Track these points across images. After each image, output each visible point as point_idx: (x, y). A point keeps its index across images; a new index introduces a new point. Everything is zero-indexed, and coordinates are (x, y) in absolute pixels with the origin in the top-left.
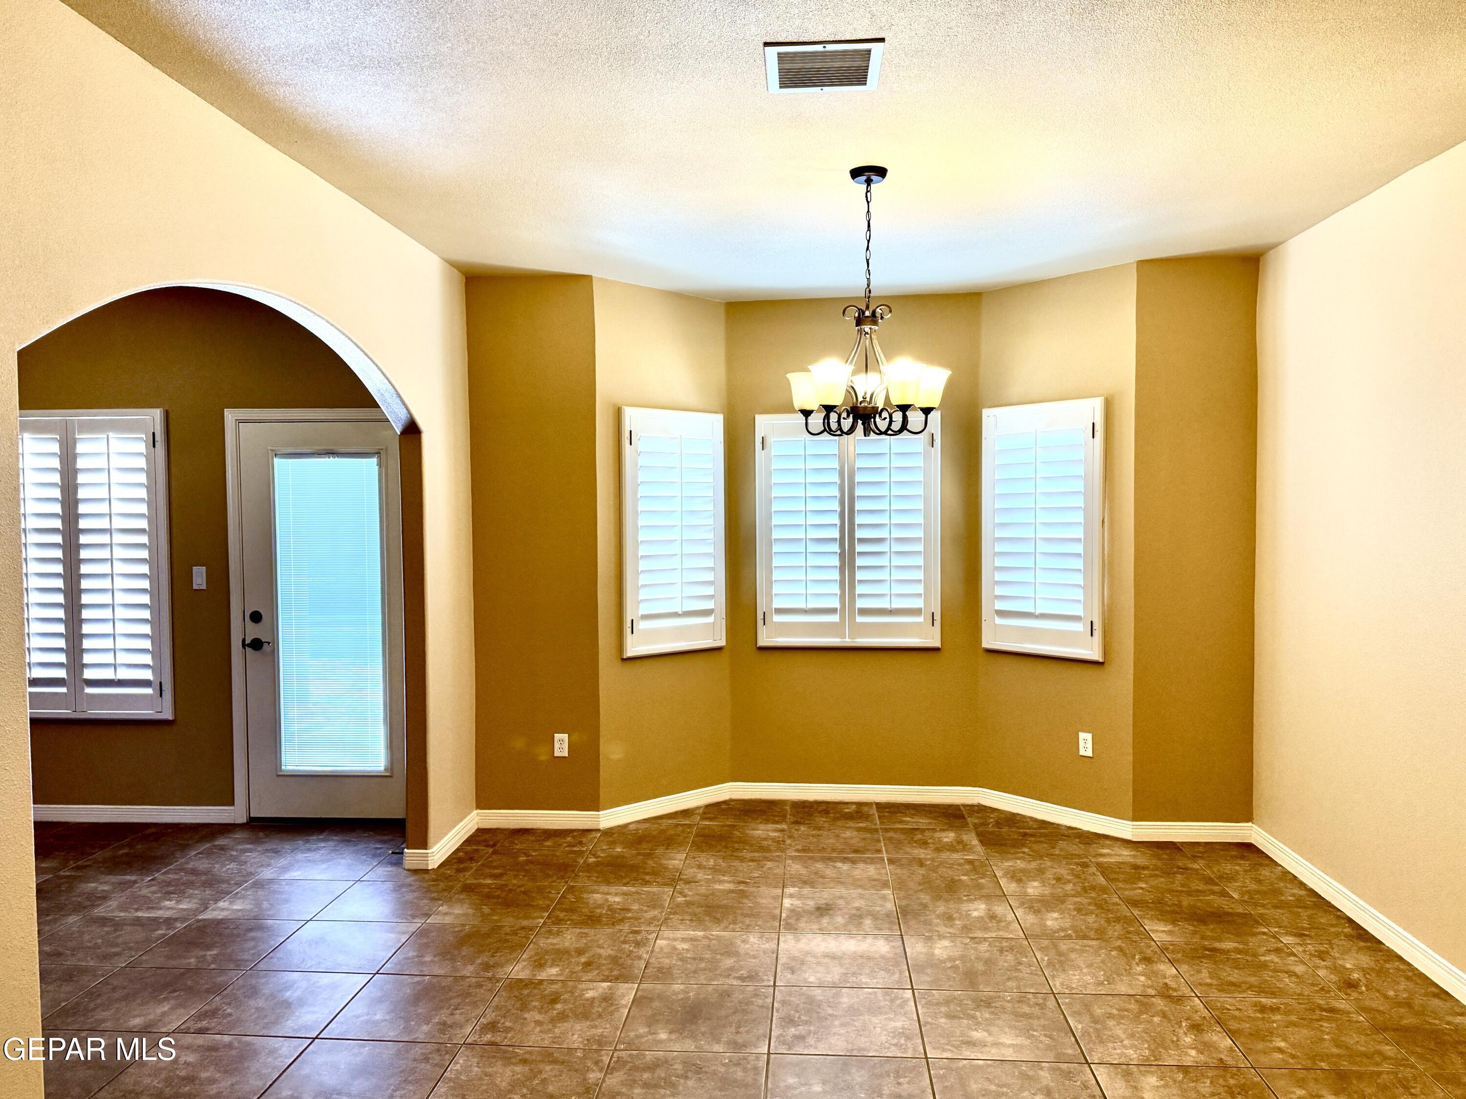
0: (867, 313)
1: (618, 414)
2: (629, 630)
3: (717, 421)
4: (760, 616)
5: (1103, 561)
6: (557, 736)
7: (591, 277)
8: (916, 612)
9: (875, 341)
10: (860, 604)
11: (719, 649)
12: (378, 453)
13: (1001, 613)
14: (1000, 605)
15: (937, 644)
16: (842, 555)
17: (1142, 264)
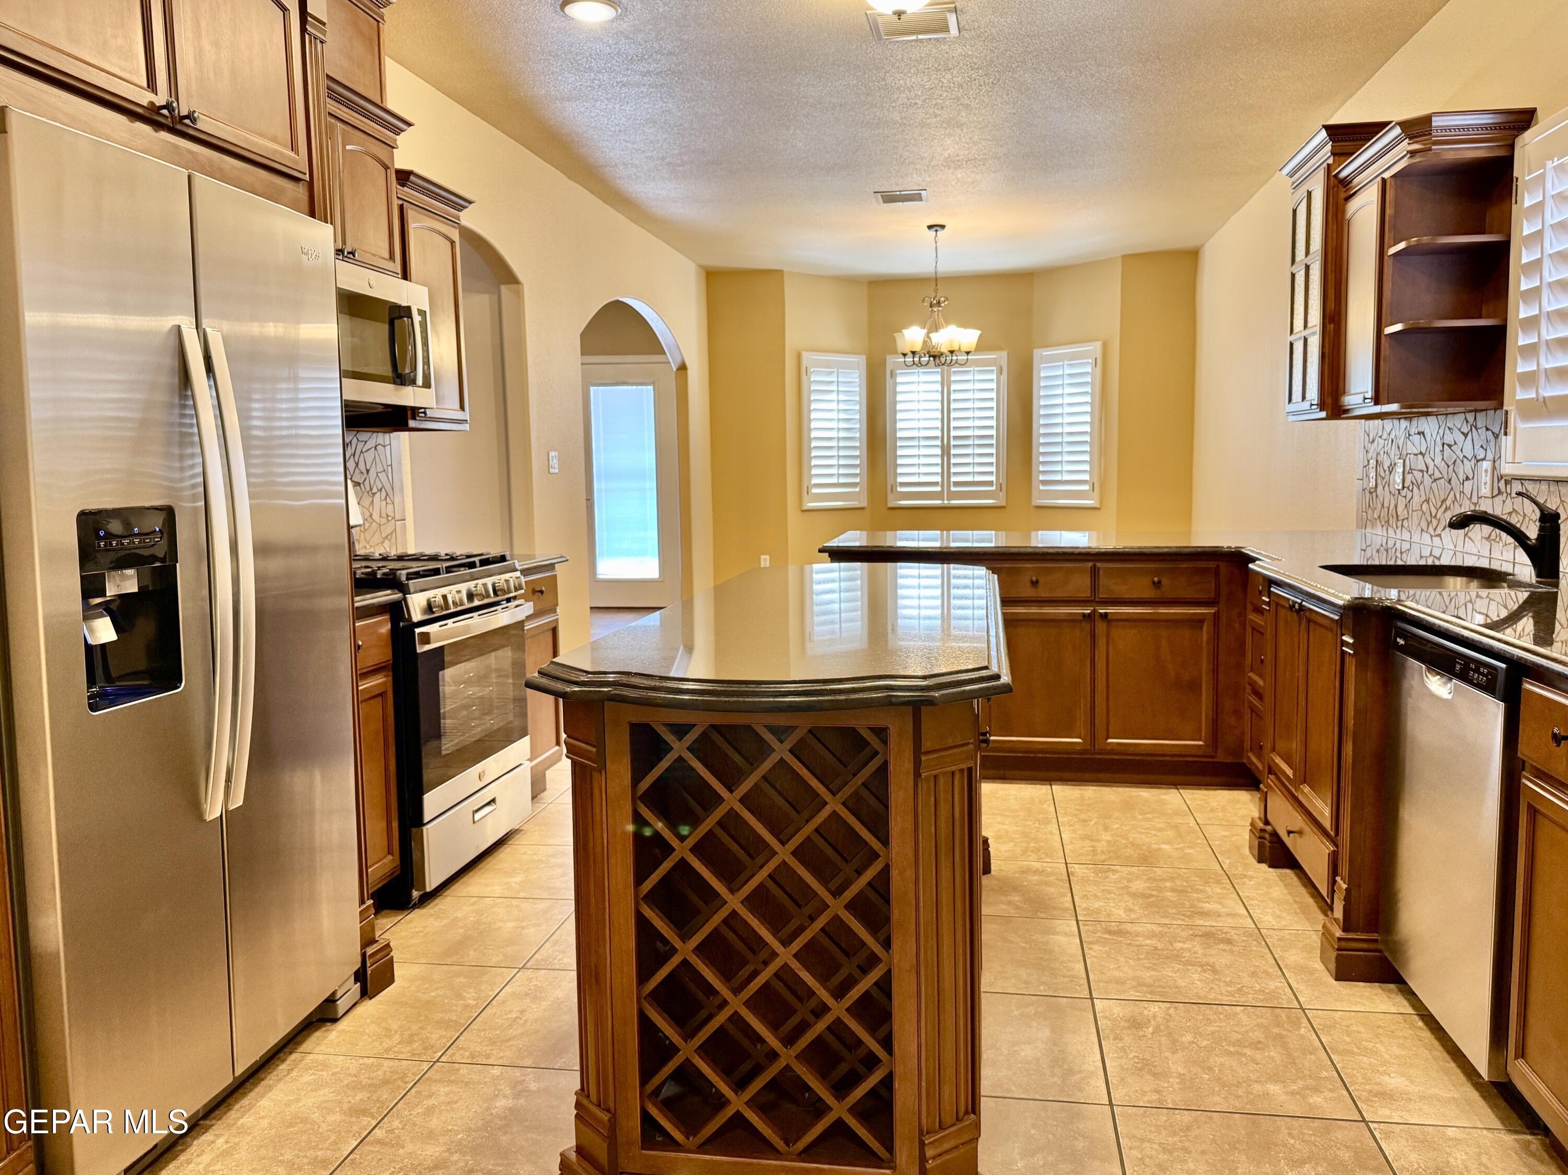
0: (935, 302)
1: (799, 357)
2: (806, 493)
3: (861, 360)
4: (889, 487)
5: (1101, 444)
6: (763, 557)
7: (782, 271)
8: (990, 483)
9: (940, 316)
10: (954, 479)
11: (863, 508)
12: (653, 383)
13: (1045, 483)
14: (1041, 478)
15: (1004, 504)
16: (942, 447)
17: (1126, 257)
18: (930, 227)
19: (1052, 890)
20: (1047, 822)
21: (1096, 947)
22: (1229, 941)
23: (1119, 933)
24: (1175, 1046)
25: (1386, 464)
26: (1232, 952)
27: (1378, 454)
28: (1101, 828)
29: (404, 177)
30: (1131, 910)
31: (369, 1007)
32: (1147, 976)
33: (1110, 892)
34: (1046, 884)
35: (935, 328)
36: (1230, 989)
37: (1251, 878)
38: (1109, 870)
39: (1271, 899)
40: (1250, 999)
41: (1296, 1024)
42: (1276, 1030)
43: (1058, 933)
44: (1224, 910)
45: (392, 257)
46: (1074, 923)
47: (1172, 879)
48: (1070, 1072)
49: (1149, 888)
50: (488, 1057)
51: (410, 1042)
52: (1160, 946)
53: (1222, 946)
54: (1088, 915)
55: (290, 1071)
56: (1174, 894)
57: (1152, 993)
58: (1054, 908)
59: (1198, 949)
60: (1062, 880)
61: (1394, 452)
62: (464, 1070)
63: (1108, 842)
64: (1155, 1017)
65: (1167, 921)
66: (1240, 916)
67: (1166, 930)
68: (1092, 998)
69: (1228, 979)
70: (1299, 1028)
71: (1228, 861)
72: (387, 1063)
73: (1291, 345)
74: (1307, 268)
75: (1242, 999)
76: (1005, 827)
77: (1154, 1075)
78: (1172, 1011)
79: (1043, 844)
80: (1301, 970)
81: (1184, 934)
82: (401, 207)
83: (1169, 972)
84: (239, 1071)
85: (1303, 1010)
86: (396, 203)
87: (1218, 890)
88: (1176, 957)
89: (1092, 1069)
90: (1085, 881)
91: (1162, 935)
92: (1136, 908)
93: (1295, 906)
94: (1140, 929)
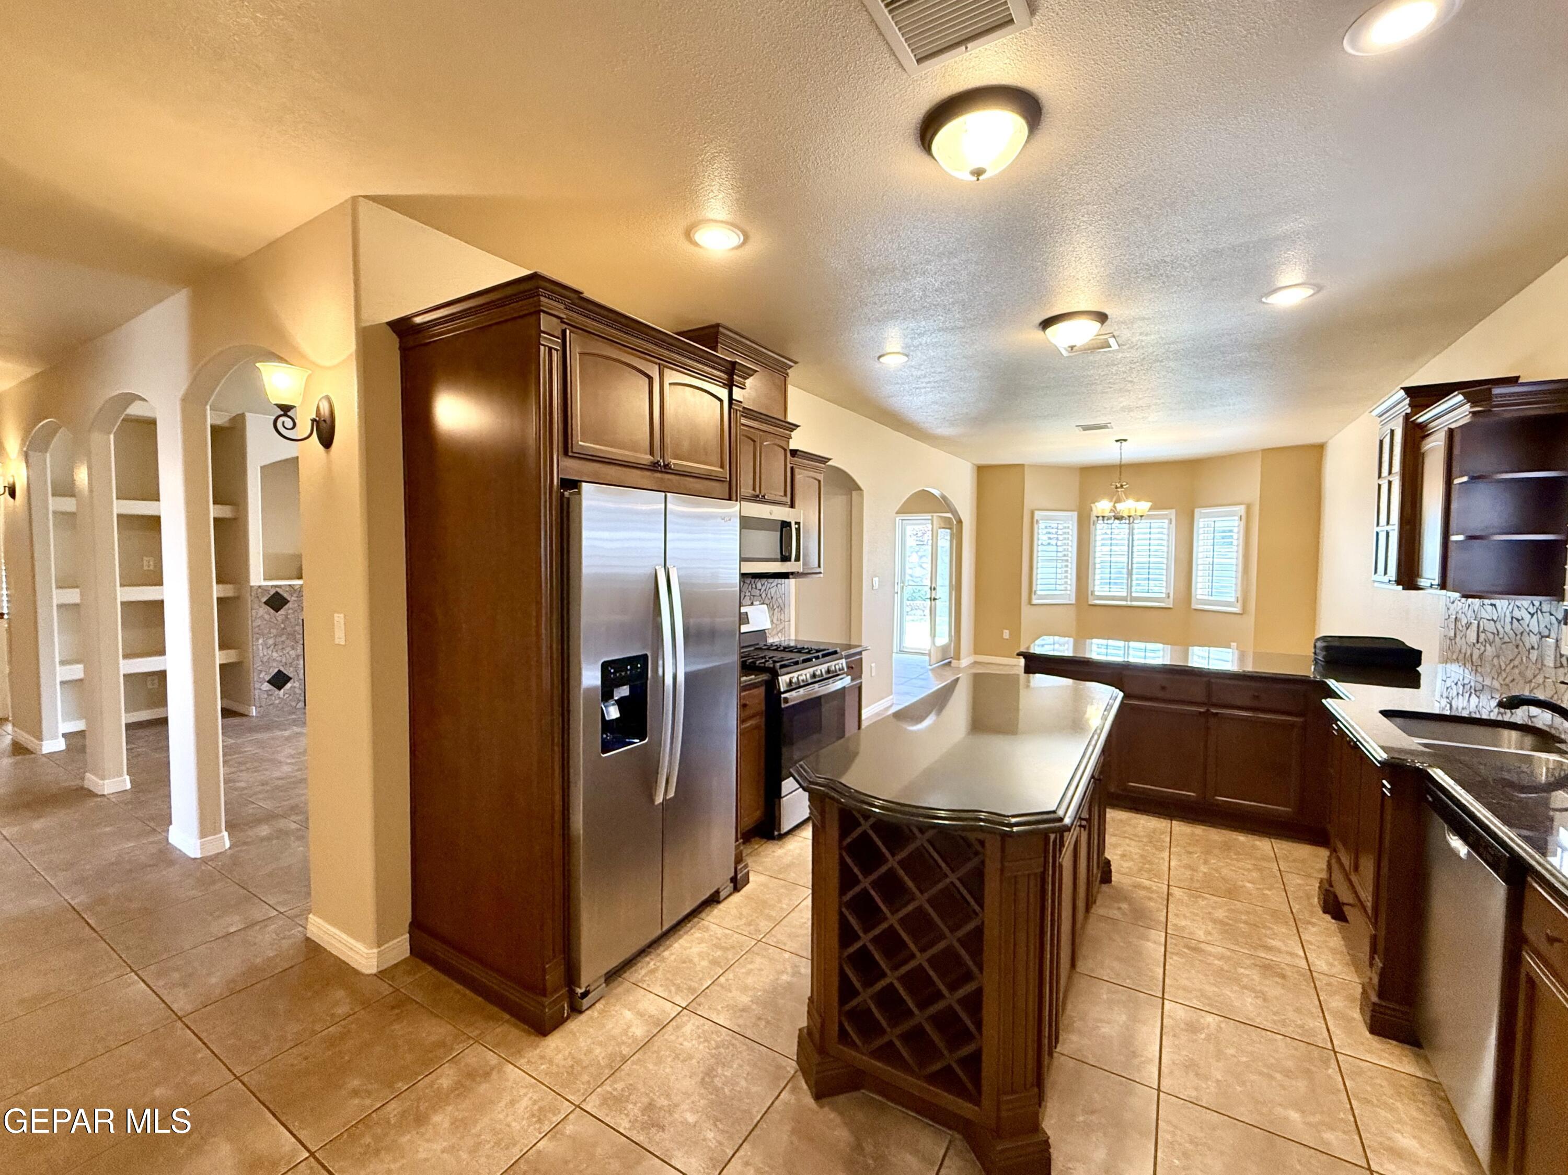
0: (1119, 485)
1: (1032, 513)
3: (1075, 516)
7: (1023, 465)
9: (1123, 493)
18: (1117, 441)
19: (1152, 904)
20: (1161, 849)
21: (1175, 958)
22: (1284, 977)
23: (1195, 949)
24: (1219, 1055)
25: (1464, 621)
26: (1283, 986)
27: (1457, 613)
28: (1201, 861)
29: (794, 453)
30: (1210, 933)
31: (737, 898)
32: (1210, 990)
33: (1197, 915)
34: (1150, 899)
35: (1119, 501)
36: (1275, 1018)
37: (1314, 925)
38: (1200, 896)
39: (1327, 946)
40: (1289, 1031)
41: (1326, 1062)
42: (1307, 1065)
43: (1148, 940)
44: (1284, 948)
45: (785, 495)
46: (1163, 934)
47: (1248, 913)
48: (1134, 1054)
49: (1227, 917)
50: (785, 944)
51: (750, 924)
52: (1226, 968)
53: (1277, 979)
54: (1175, 930)
55: (691, 928)
56: (1246, 926)
57: (1209, 1005)
58: (1151, 920)
59: (1256, 977)
60: (1162, 898)
61: (1470, 613)
62: (772, 950)
63: (1205, 873)
64: (1209, 1025)
65: (1236, 948)
66: (1297, 956)
67: (1233, 955)
68: (1163, 999)
69: (1275, 1010)
70: (1328, 1067)
71: (1297, 907)
72: (736, 935)
73: (1377, 534)
74: (1390, 483)
75: (1283, 1030)
76: (1131, 849)
77: (1197, 1075)
78: (1223, 1025)
79: (1154, 866)
80: (1340, 1016)
81: (1248, 962)
82: (792, 469)
83: (1230, 993)
84: (664, 929)
85: (1335, 1052)
86: (789, 466)
87: (1284, 930)
88: (1236, 980)
89: (1150, 1056)
90: (1180, 901)
91: (1229, 958)
92: (1214, 932)
93: (1348, 957)
94: (1213, 950)
